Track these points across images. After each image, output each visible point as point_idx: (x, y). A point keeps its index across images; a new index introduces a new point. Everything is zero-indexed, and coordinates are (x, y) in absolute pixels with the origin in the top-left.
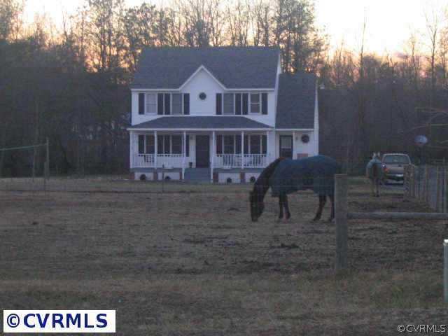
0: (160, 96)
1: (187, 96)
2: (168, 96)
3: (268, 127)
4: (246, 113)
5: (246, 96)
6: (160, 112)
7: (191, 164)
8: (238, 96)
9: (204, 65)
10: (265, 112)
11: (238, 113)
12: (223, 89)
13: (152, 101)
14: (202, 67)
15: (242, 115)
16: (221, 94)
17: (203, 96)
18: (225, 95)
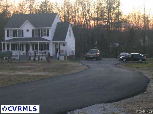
0: (14, 31)
1: (22, 31)
2: (16, 31)
3: (49, 40)
4: (42, 36)
5: (42, 30)
6: (14, 36)
7: (24, 54)
8: (39, 30)
9: (28, 20)
10: (48, 36)
11: (39, 36)
12: (34, 28)
13: (11, 33)
14: (27, 20)
15: (41, 37)
16: (33, 30)
17: (28, 31)
18: (35, 30)
